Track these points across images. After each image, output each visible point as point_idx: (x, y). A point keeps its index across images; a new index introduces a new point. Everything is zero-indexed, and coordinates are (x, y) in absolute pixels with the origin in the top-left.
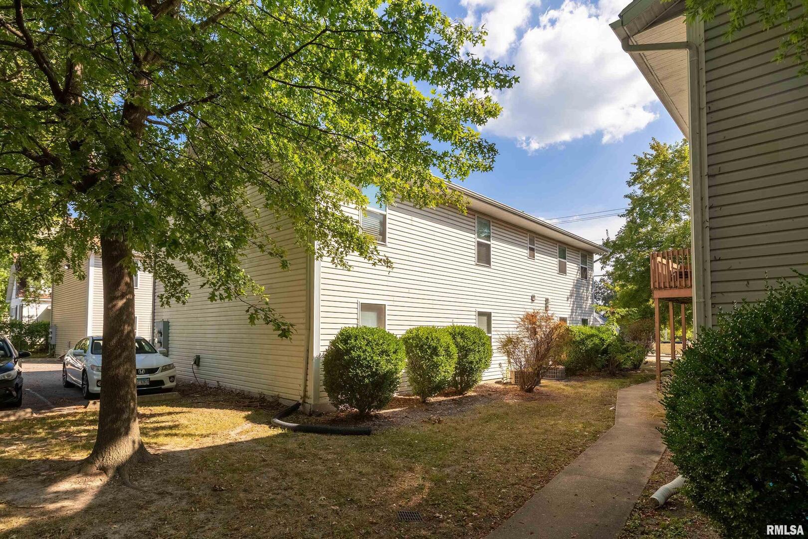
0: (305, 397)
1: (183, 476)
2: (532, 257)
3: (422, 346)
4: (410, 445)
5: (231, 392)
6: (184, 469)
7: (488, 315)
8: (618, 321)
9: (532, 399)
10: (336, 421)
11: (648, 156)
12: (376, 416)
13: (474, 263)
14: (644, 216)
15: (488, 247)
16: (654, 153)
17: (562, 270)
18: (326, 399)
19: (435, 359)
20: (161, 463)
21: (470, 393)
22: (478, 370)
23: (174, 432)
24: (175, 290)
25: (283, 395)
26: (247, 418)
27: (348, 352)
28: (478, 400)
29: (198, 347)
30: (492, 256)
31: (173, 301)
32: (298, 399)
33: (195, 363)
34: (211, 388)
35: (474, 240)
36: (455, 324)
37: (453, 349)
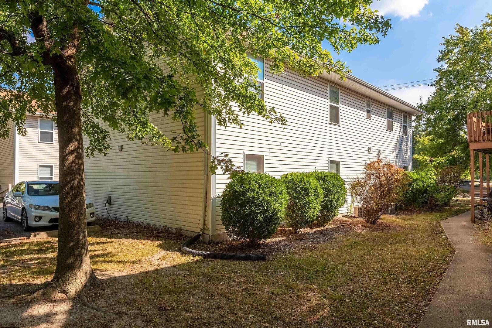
0: (204, 229)
1: (131, 297)
2: (369, 117)
3: (296, 188)
4: (300, 268)
5: (139, 225)
6: (129, 291)
7: (337, 164)
8: (435, 167)
9: (377, 230)
10: (231, 248)
11: (453, 38)
12: (264, 245)
13: (327, 122)
14: (450, 85)
15: (337, 109)
16: (458, 35)
17: (390, 128)
18: (222, 230)
19: (307, 198)
20: (108, 286)
21: (329, 226)
22: (337, 207)
23: (107, 259)
24: (99, 143)
25: (185, 228)
26: (160, 246)
27: (244, 193)
28: (336, 230)
29: (109, 190)
30: (340, 117)
31: (96, 152)
32: (199, 230)
33: (107, 202)
34: (122, 222)
35: (327, 104)
36: (317, 170)
37: (320, 191)
